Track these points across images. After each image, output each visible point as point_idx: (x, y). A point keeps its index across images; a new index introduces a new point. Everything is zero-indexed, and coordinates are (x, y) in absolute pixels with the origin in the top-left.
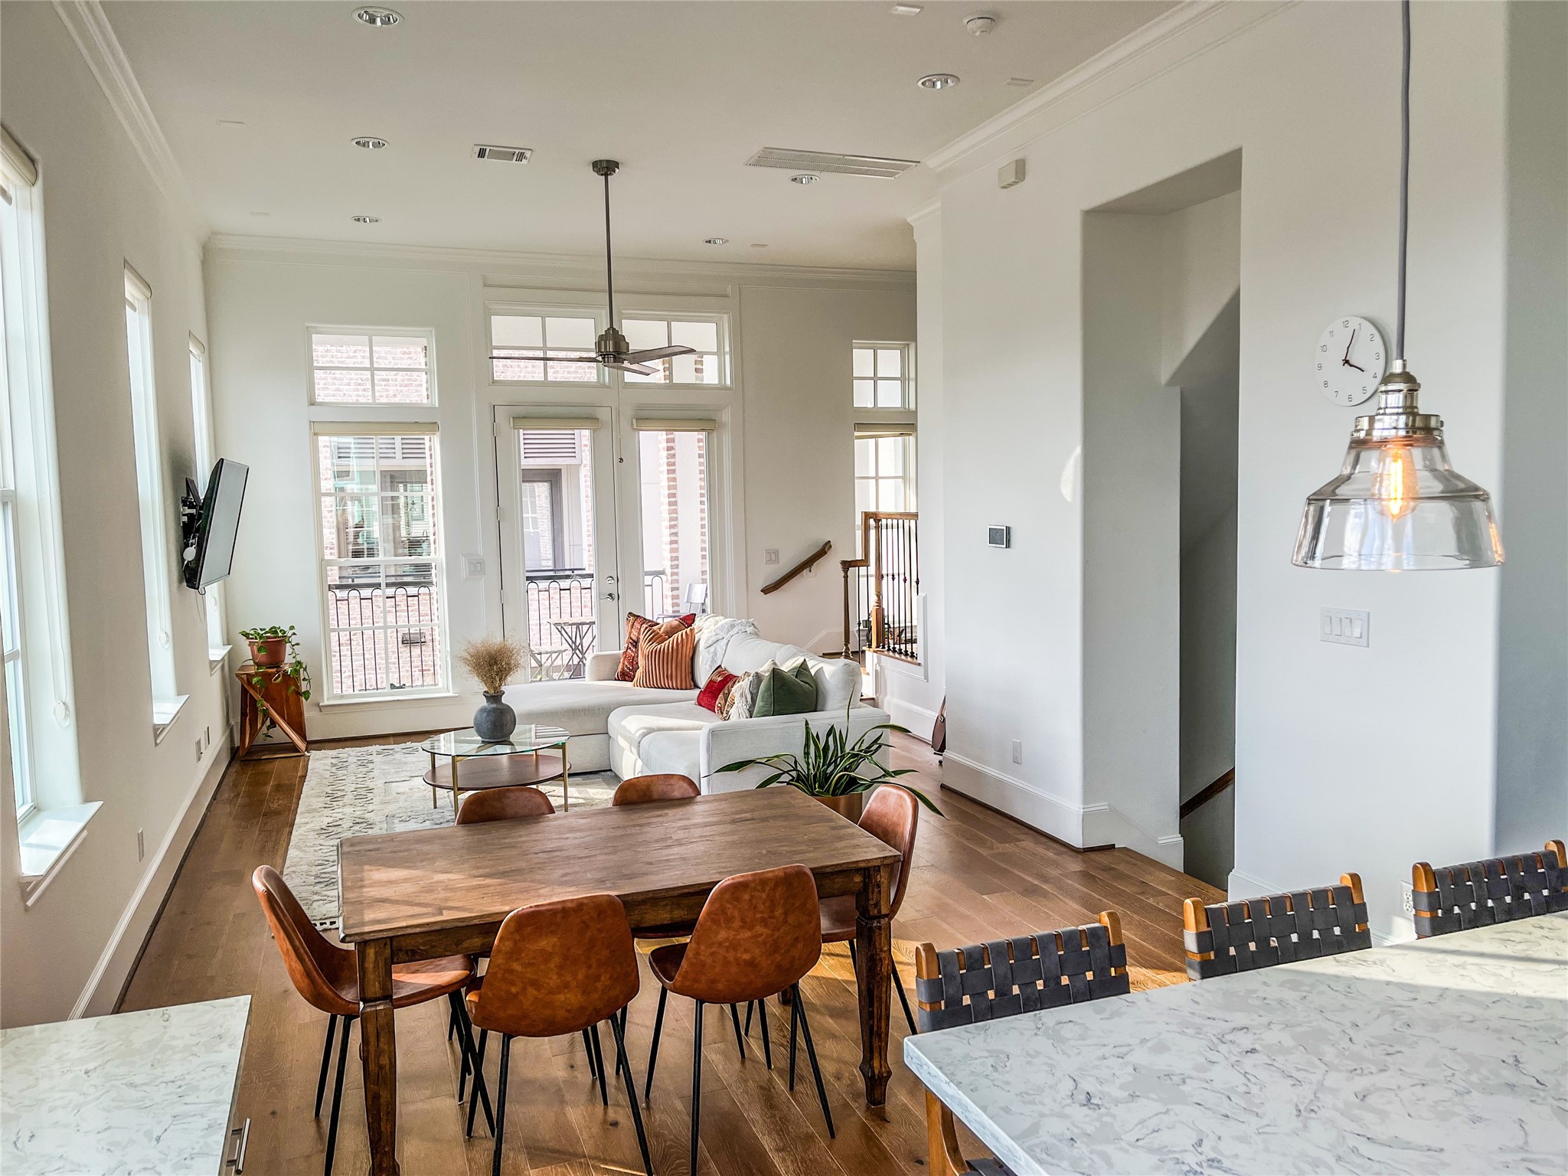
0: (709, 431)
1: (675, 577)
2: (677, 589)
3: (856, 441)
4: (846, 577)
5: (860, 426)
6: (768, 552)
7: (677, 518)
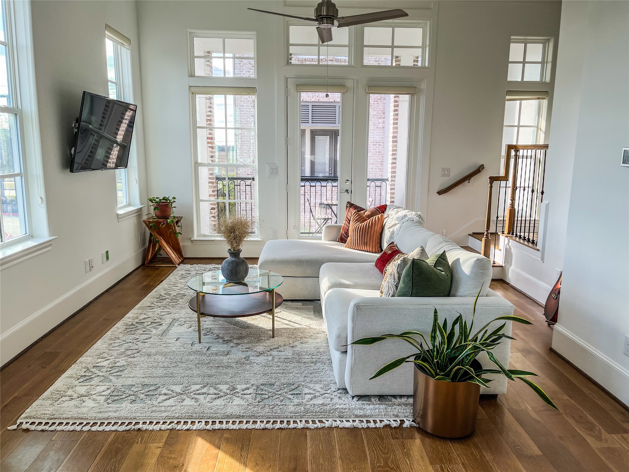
0: (412, 94)
1: (393, 183)
2: (394, 189)
3: (506, 102)
4: (491, 187)
5: (510, 93)
6: (443, 170)
7: (396, 150)
